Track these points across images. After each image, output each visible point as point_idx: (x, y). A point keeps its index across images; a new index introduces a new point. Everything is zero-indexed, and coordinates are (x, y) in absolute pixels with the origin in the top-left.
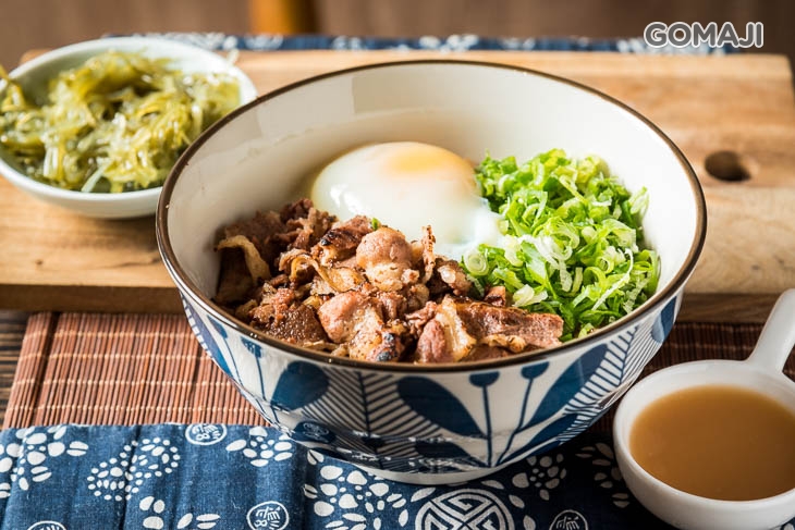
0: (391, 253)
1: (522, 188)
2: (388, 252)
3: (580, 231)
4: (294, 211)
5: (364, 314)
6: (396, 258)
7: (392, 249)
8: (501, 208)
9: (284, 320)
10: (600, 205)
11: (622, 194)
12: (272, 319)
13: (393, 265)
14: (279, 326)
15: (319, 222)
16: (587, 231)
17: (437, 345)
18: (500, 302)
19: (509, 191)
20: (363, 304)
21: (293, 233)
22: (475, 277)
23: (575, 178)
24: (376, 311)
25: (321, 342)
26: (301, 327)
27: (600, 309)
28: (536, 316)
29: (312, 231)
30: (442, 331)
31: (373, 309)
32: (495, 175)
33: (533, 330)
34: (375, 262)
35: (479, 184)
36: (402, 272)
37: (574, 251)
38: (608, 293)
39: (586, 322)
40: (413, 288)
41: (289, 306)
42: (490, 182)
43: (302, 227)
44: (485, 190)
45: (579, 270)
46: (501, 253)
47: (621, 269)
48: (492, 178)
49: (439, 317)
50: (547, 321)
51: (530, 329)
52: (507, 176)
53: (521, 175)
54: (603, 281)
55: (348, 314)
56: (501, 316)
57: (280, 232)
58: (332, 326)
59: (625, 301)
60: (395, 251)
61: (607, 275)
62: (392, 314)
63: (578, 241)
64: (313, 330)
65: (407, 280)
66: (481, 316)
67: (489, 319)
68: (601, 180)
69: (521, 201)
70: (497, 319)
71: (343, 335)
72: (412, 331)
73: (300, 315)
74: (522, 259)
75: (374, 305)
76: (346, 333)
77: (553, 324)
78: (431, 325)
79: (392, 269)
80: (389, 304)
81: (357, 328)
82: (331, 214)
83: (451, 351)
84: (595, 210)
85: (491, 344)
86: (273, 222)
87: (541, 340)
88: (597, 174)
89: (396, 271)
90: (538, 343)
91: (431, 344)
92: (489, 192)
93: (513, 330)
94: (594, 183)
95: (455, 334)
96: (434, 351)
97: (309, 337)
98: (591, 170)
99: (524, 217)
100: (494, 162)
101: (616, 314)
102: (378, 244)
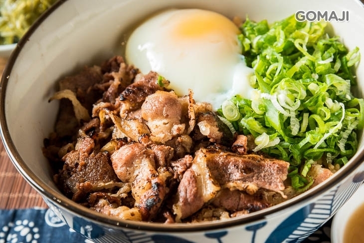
0: (164, 112)
1: (269, 47)
2: (162, 111)
3: (306, 86)
4: (110, 65)
5: (141, 163)
6: (168, 115)
7: (165, 108)
8: (253, 63)
9: (85, 166)
10: (323, 63)
11: (342, 50)
12: (77, 165)
13: (166, 121)
14: (81, 170)
15: (127, 74)
16: (312, 87)
17: (191, 191)
18: (242, 149)
19: (261, 48)
20: (140, 155)
21: (107, 84)
22: (230, 121)
23: (307, 40)
24: (150, 161)
25: (111, 182)
26: (97, 171)
27: (320, 147)
28: (268, 162)
29: (119, 83)
30: (196, 179)
31: (147, 160)
32: (252, 36)
33: (264, 176)
34: (153, 118)
35: (239, 43)
36: (172, 126)
37: (302, 101)
38: (326, 136)
39: (310, 158)
40: (179, 139)
41: (90, 154)
42: (247, 41)
43: (113, 79)
44: (244, 48)
45: (306, 115)
46: (248, 104)
47: (335, 116)
48: (249, 38)
49: (194, 167)
50: (276, 168)
51: (262, 175)
52: (260, 36)
53: (268, 38)
54: (322, 127)
55: (130, 162)
56: (241, 165)
57: (99, 83)
58: (119, 170)
59: (339, 140)
60: (167, 111)
61: (325, 122)
62: (161, 162)
63: (304, 94)
64: (106, 173)
65: (175, 133)
66: (225, 165)
67: (231, 168)
68: (327, 41)
69: (268, 57)
70: (237, 168)
71: (127, 178)
72: (175, 177)
73: (97, 161)
74: (263, 110)
75: (148, 156)
76: (128, 177)
77: (280, 169)
78: (188, 174)
79: (165, 124)
80: (160, 154)
81: (136, 173)
82: (136, 67)
83: (201, 196)
84: (319, 67)
85: (231, 189)
86: (95, 75)
87: (270, 184)
88: (323, 37)
89: (167, 125)
90: (267, 187)
91: (186, 190)
92: (247, 49)
93: (248, 177)
94: (321, 44)
95: (205, 182)
96: (188, 196)
97: (102, 178)
98: (319, 33)
99: (268, 73)
100: (251, 25)
101: (332, 150)
102: (155, 106)
